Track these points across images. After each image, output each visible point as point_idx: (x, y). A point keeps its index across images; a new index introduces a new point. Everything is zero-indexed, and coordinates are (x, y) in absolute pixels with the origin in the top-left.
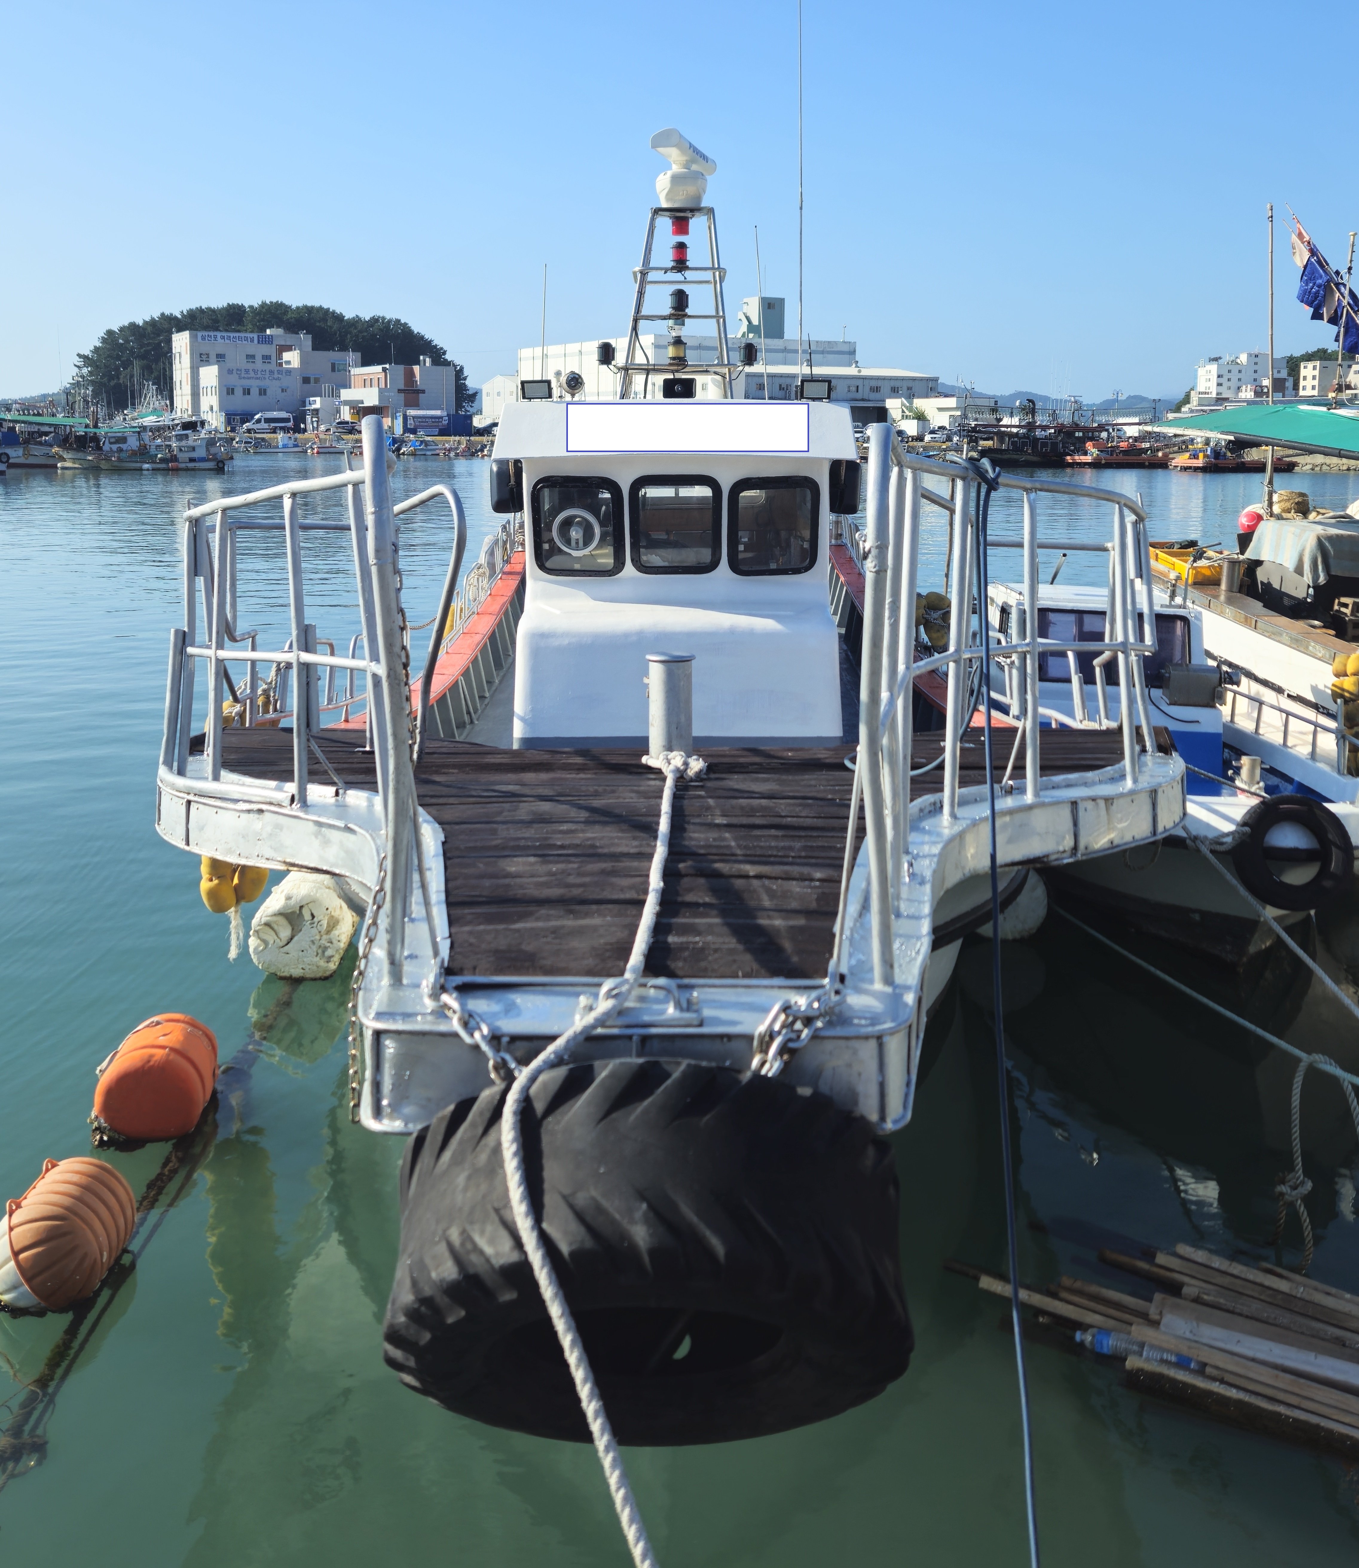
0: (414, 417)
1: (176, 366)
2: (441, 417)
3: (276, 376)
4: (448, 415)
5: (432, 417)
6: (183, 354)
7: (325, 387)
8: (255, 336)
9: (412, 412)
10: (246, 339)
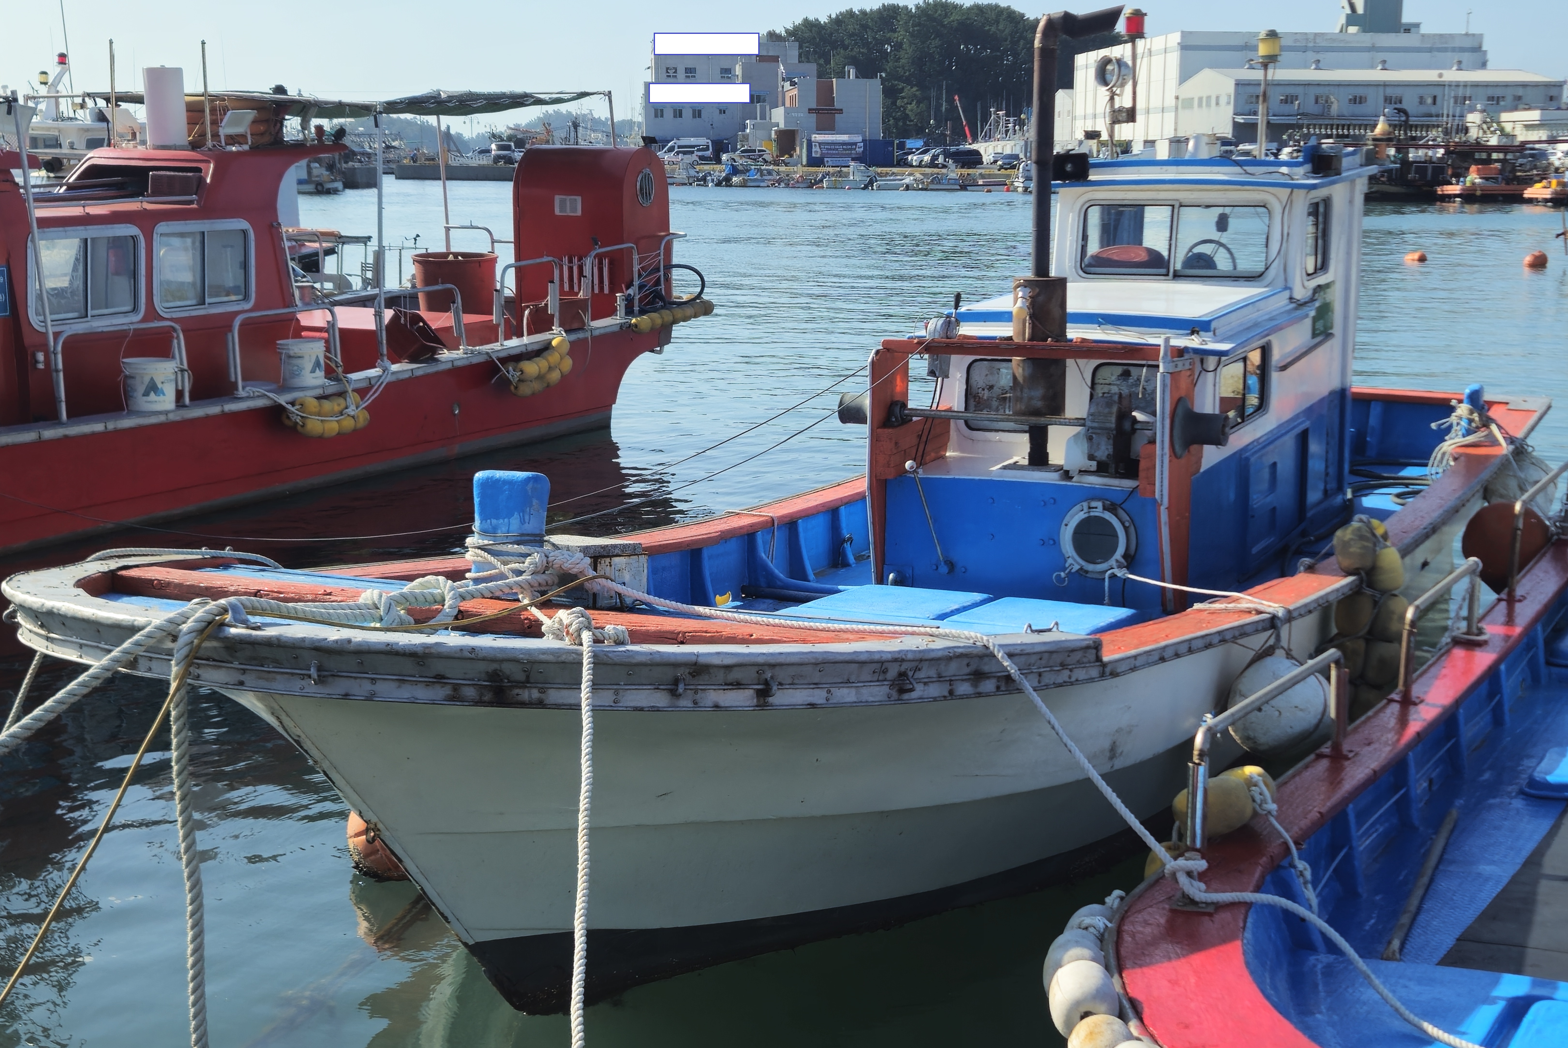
0: (820, 144)
2: (855, 144)
4: (864, 141)
5: (844, 144)
9: (817, 137)
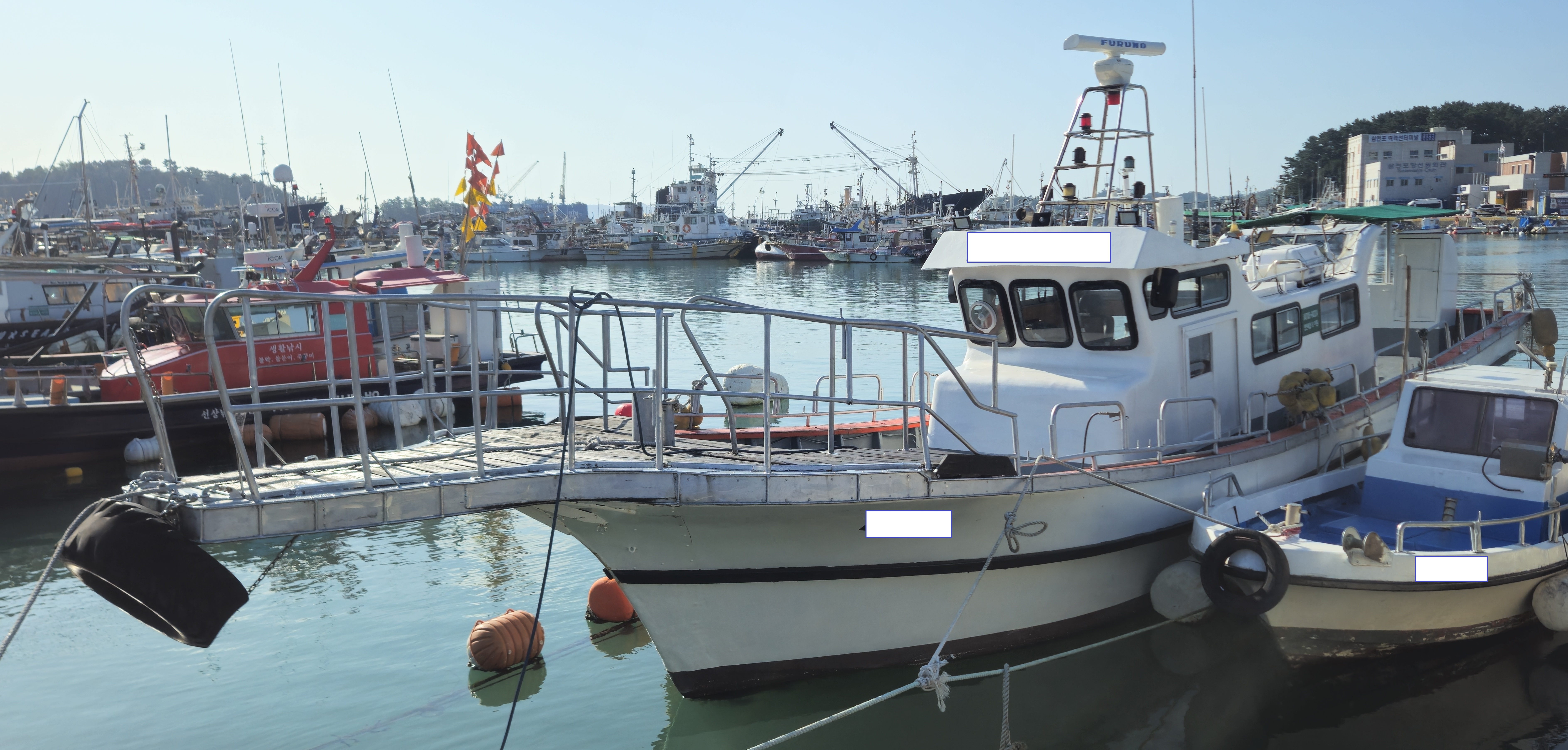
0: (1557, 199)
1: (1350, 163)
3: (1432, 168)
6: (1356, 153)
7: (1475, 175)
8: (1419, 134)
10: (1411, 138)
